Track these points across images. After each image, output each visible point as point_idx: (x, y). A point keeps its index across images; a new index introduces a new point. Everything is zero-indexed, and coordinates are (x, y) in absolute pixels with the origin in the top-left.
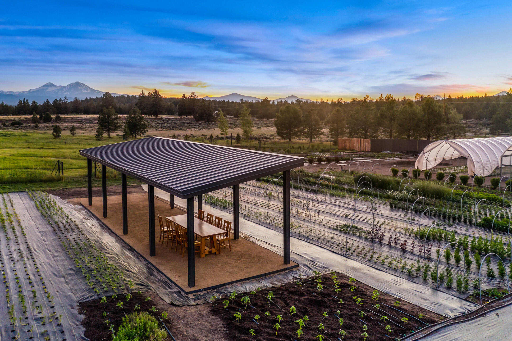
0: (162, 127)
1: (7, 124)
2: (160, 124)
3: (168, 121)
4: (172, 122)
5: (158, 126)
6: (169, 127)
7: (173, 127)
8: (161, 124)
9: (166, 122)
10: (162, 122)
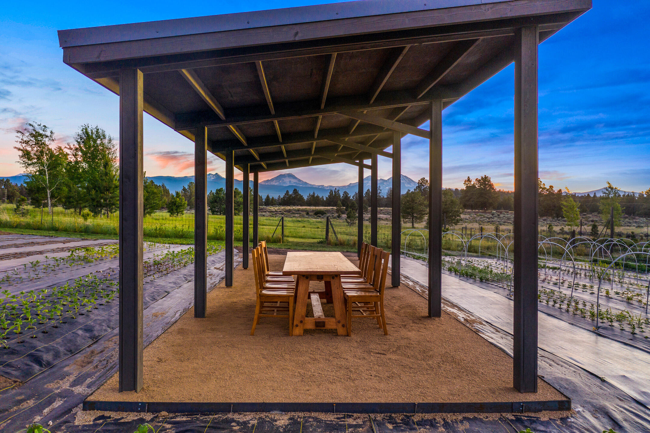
0: (489, 222)
1: (310, 214)
2: (487, 218)
3: (499, 215)
4: (504, 217)
5: (484, 220)
6: (499, 222)
7: (505, 222)
8: (489, 218)
9: (496, 217)
10: (491, 216)
